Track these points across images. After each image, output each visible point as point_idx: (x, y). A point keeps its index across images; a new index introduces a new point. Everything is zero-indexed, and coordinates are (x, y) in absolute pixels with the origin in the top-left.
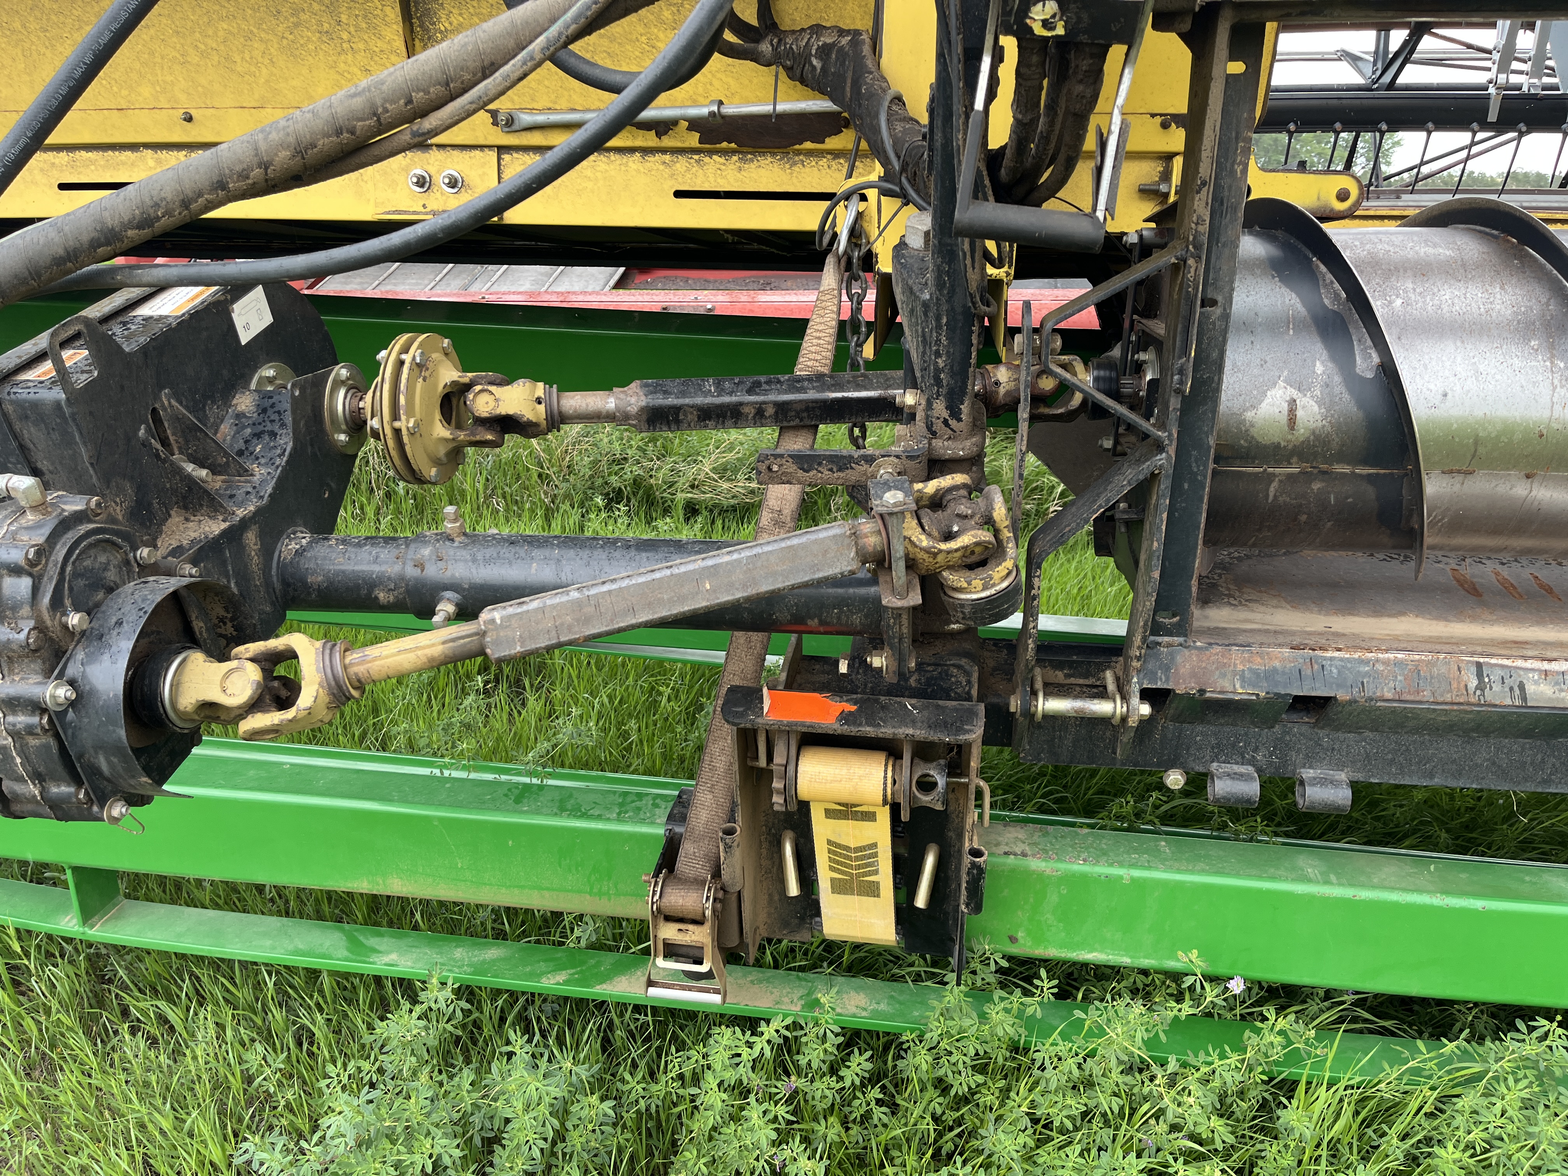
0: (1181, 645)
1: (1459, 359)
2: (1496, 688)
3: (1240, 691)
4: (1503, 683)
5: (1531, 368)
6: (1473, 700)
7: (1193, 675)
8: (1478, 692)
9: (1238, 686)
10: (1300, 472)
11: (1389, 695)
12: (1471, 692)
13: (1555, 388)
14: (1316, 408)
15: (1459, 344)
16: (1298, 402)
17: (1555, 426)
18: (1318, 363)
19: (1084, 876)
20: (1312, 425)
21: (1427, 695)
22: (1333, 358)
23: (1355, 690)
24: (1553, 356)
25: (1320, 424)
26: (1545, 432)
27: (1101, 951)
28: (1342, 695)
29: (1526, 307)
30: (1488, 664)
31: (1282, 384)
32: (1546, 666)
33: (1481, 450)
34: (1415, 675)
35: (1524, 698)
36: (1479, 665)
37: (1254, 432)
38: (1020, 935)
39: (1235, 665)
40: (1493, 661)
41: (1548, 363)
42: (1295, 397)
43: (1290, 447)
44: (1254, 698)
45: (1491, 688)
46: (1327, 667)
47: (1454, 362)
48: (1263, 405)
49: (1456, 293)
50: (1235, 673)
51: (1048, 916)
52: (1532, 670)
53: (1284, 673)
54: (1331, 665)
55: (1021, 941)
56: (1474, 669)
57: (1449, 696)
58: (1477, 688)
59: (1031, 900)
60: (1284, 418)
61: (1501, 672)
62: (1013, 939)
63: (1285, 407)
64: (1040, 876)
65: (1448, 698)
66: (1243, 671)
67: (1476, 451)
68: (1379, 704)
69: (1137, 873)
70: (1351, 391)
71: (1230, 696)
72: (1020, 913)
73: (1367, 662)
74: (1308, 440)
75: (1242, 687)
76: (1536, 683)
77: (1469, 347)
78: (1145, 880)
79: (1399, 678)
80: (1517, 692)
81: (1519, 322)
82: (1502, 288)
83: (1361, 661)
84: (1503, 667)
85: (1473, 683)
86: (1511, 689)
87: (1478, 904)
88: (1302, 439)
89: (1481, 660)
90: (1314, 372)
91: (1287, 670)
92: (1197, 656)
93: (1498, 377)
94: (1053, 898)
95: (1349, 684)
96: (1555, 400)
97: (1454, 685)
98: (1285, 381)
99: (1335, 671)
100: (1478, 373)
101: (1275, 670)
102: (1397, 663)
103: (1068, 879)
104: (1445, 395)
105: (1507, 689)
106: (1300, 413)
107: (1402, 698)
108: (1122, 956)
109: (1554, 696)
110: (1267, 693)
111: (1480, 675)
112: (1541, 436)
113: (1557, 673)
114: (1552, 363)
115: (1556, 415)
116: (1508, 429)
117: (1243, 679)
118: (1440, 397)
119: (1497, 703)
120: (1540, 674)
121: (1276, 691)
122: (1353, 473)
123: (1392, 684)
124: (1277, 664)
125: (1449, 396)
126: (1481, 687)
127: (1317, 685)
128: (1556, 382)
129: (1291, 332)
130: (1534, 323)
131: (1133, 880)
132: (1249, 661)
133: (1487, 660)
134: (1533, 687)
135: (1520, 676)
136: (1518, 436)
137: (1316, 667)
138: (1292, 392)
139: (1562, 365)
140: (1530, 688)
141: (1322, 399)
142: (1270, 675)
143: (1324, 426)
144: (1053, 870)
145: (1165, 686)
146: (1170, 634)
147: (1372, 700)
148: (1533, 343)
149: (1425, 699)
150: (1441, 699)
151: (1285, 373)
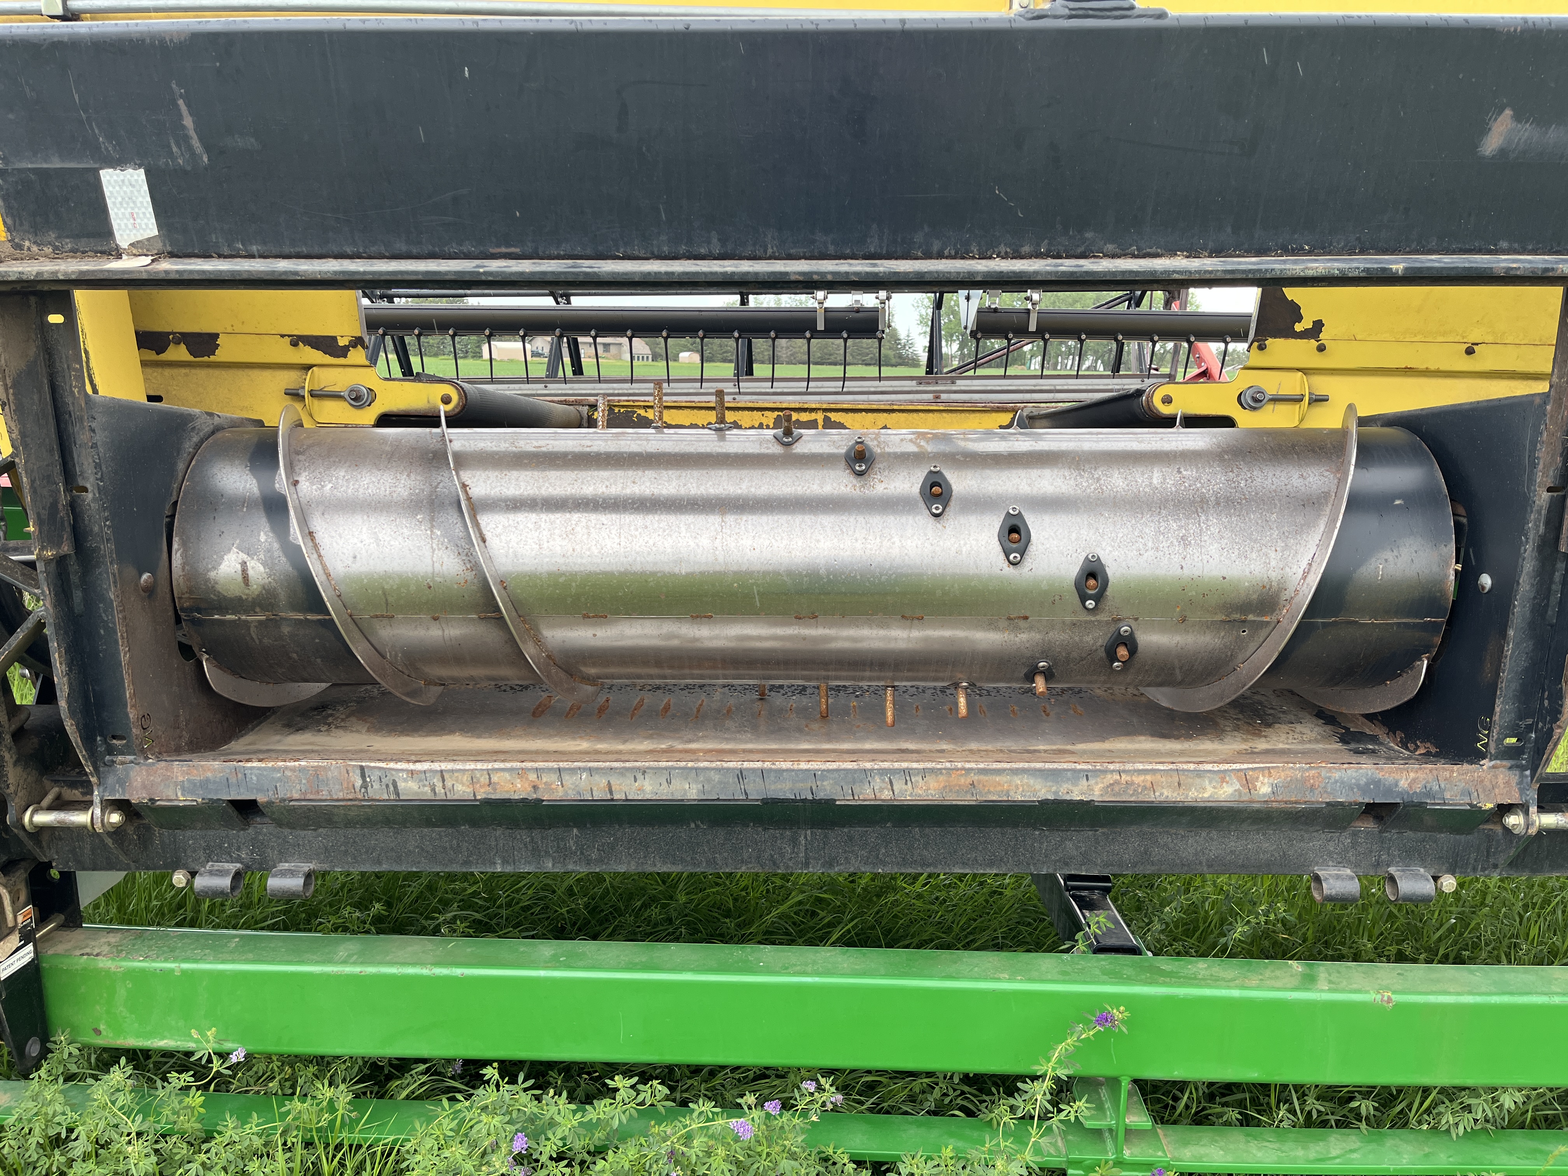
0: (132, 762)
1: (364, 529)
2: (376, 786)
3: (182, 799)
4: (381, 781)
5: (416, 535)
6: (360, 797)
7: (144, 787)
8: (363, 790)
9: (179, 794)
10: (267, 620)
11: (296, 796)
12: (357, 790)
13: (434, 551)
14: (262, 568)
15: (365, 517)
16: (248, 563)
17: (438, 579)
18: (262, 533)
19: (143, 971)
20: (261, 582)
21: (324, 794)
22: (273, 529)
23: (271, 793)
24: (433, 526)
25: (267, 581)
26: (431, 584)
27: (171, 1038)
28: (261, 798)
29: (420, 489)
30: (368, 767)
31: (236, 550)
32: (411, 766)
33: (390, 599)
34: (316, 778)
35: (397, 794)
36: (362, 768)
37: (218, 588)
38: (102, 1027)
39: (177, 777)
40: (373, 764)
41: (429, 532)
42: (246, 560)
43: (250, 599)
44: (195, 803)
45: (372, 786)
46: (248, 776)
47: (361, 532)
48: (222, 567)
49: (374, 479)
50: (176, 784)
51: (121, 1009)
52: (402, 770)
53: (215, 782)
54: (251, 774)
55: (104, 1033)
56: (358, 772)
57: (341, 794)
58: (361, 787)
59: (105, 995)
60: (239, 578)
61: (378, 773)
62: (98, 1032)
63: (239, 567)
64: (107, 971)
65: (341, 795)
66: (183, 781)
67: (387, 600)
68: (291, 803)
69: (185, 966)
70: (286, 556)
71: (176, 803)
72: (98, 1007)
73: (278, 770)
74: (261, 593)
75: (183, 795)
76: (405, 780)
77: (372, 520)
78: (193, 971)
79: (304, 781)
80: (392, 788)
81: (411, 502)
82: (408, 476)
83: (274, 769)
84: (380, 768)
85: (359, 782)
86: (387, 786)
87: (458, 971)
88: (257, 593)
89: (364, 764)
90: (259, 541)
91: (218, 780)
92: (147, 771)
93: (392, 543)
94: (122, 993)
95: (265, 788)
96: (435, 559)
97: (345, 785)
98: (237, 548)
99: (255, 778)
100: (377, 540)
101: (208, 780)
102: (302, 769)
103: (130, 974)
104: (355, 557)
105: (384, 787)
106: (251, 572)
107: (307, 798)
108: (188, 1041)
109: (419, 791)
110: (203, 799)
111: (363, 776)
112: (430, 587)
113: (420, 772)
114: (432, 531)
115: (436, 570)
116: (404, 582)
117: (183, 789)
118: (351, 559)
119: (377, 798)
120: (407, 774)
121: (210, 797)
122: (306, 619)
123: (298, 787)
124: (209, 774)
125: (358, 557)
126: (365, 785)
127: (242, 790)
128: (435, 546)
129: (245, 509)
130: (422, 502)
131: (184, 972)
132: (188, 774)
133: (368, 764)
134: (403, 784)
135: (392, 775)
136: (413, 588)
137: (240, 775)
138: (243, 556)
139: (439, 533)
140: (401, 785)
141: (266, 561)
142: (205, 784)
143: (270, 583)
144: (117, 967)
145: (122, 798)
146: (123, 754)
147: (285, 800)
148: (419, 517)
149: (324, 798)
150: (335, 797)
151: (238, 541)
